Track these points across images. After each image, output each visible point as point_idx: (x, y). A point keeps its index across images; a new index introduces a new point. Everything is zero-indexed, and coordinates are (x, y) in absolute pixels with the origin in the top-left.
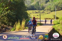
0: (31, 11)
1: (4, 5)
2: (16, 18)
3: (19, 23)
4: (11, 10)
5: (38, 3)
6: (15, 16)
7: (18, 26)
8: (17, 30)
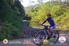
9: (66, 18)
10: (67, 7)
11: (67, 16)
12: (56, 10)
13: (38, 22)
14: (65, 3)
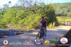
0: (58, 17)
1: (43, 13)
2: (50, 21)
3: (52, 24)
4: (47, 16)
5: (63, 12)
6: (49, 20)
7: (51, 25)
8: (50, 27)
9: (28, 20)
10: (29, 11)
11: (29, 19)
12: (20, 14)
13: (4, 25)
14: (27, 8)
